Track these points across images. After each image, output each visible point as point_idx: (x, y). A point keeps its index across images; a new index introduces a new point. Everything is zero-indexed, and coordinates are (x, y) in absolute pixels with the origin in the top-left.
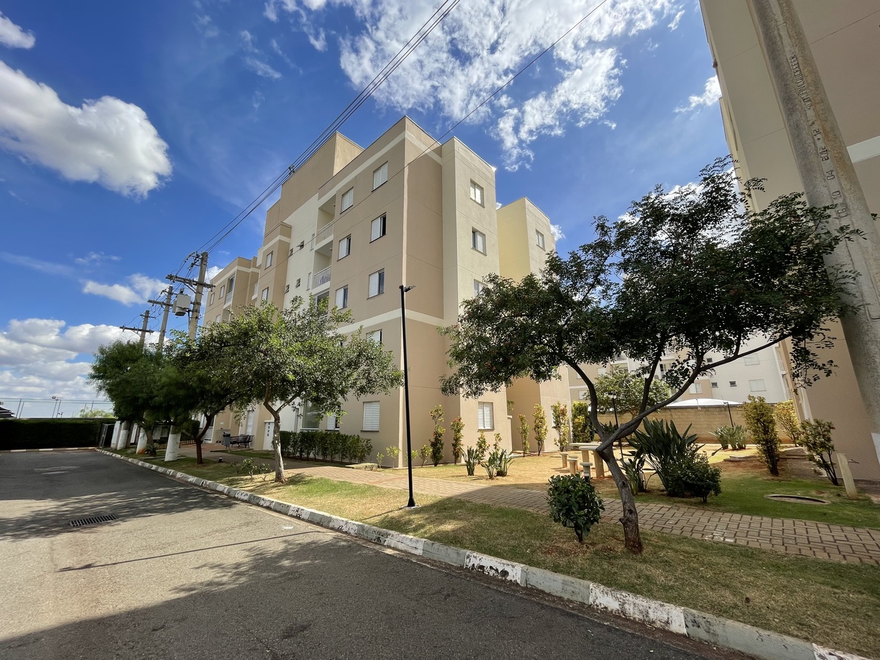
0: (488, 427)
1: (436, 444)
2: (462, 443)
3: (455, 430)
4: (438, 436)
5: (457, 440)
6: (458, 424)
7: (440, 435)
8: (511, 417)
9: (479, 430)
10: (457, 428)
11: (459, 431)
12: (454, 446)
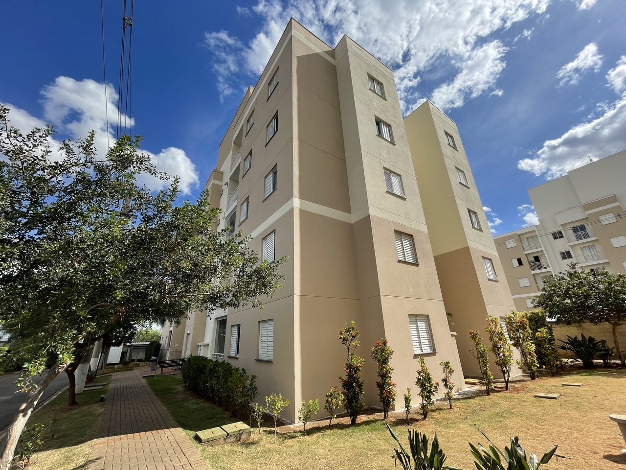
0: (427, 350)
1: (351, 385)
2: (393, 380)
3: (379, 361)
4: (352, 369)
5: (384, 376)
6: (382, 350)
7: (356, 369)
8: (455, 333)
9: (416, 356)
10: (382, 356)
11: (385, 361)
12: (381, 386)
